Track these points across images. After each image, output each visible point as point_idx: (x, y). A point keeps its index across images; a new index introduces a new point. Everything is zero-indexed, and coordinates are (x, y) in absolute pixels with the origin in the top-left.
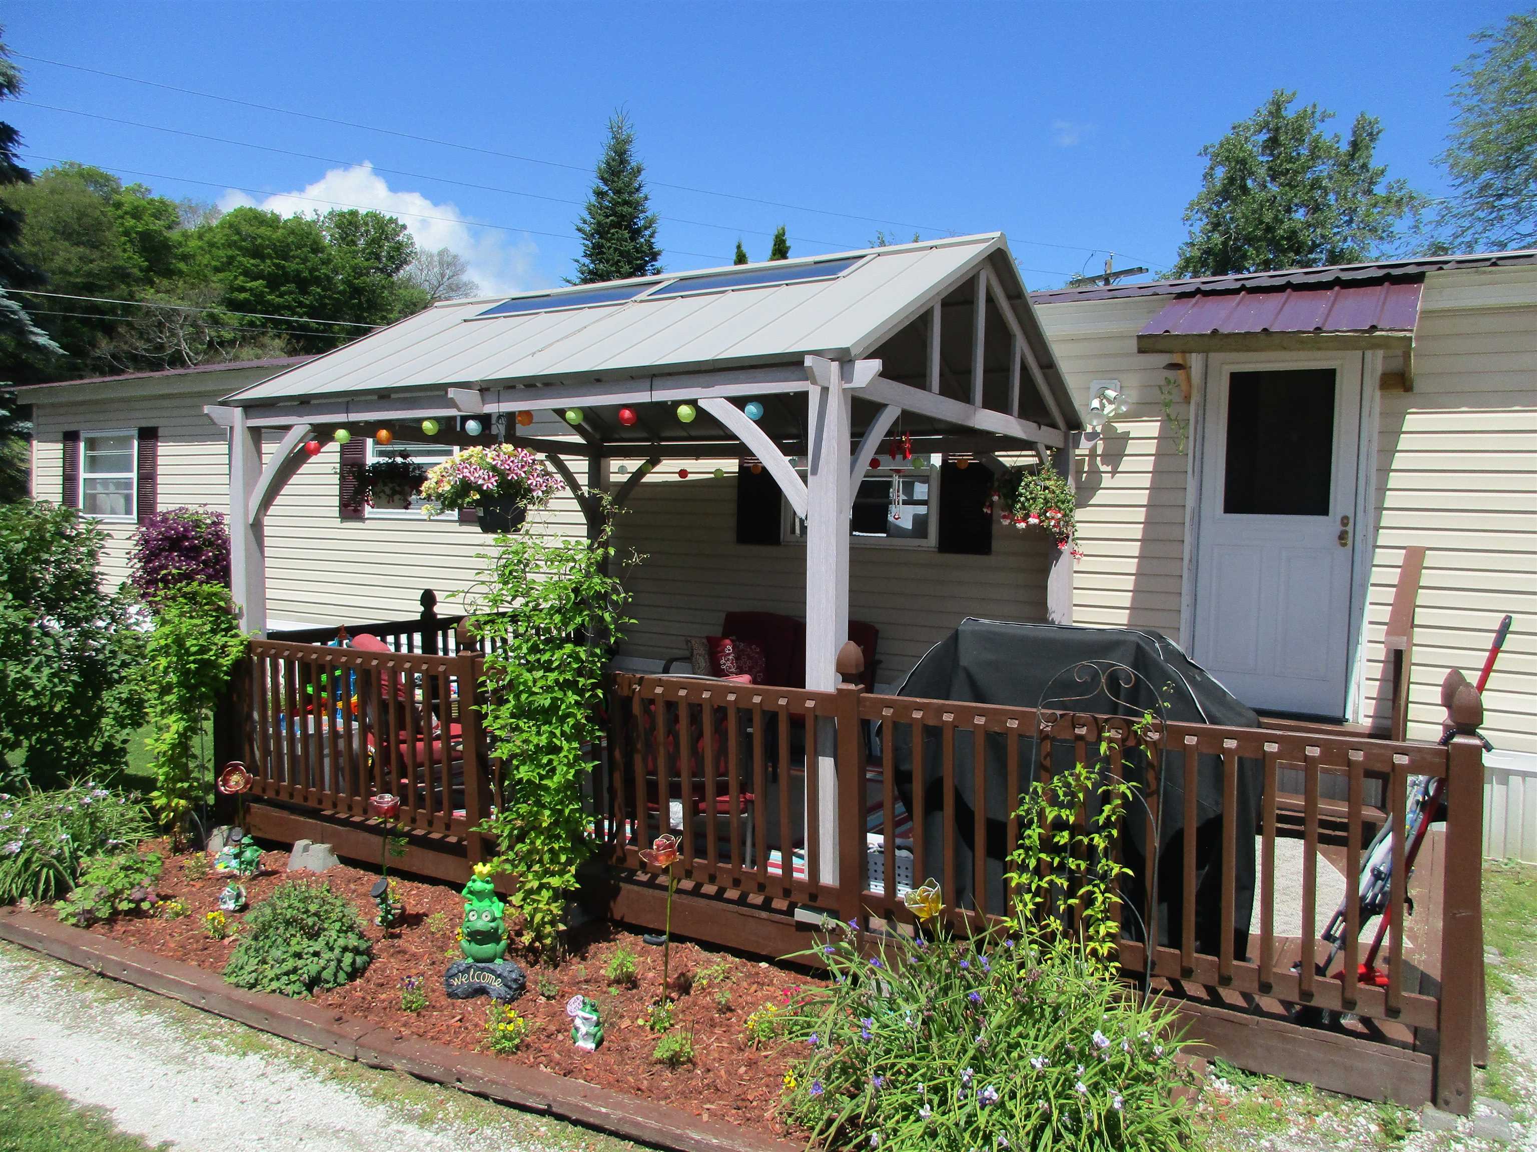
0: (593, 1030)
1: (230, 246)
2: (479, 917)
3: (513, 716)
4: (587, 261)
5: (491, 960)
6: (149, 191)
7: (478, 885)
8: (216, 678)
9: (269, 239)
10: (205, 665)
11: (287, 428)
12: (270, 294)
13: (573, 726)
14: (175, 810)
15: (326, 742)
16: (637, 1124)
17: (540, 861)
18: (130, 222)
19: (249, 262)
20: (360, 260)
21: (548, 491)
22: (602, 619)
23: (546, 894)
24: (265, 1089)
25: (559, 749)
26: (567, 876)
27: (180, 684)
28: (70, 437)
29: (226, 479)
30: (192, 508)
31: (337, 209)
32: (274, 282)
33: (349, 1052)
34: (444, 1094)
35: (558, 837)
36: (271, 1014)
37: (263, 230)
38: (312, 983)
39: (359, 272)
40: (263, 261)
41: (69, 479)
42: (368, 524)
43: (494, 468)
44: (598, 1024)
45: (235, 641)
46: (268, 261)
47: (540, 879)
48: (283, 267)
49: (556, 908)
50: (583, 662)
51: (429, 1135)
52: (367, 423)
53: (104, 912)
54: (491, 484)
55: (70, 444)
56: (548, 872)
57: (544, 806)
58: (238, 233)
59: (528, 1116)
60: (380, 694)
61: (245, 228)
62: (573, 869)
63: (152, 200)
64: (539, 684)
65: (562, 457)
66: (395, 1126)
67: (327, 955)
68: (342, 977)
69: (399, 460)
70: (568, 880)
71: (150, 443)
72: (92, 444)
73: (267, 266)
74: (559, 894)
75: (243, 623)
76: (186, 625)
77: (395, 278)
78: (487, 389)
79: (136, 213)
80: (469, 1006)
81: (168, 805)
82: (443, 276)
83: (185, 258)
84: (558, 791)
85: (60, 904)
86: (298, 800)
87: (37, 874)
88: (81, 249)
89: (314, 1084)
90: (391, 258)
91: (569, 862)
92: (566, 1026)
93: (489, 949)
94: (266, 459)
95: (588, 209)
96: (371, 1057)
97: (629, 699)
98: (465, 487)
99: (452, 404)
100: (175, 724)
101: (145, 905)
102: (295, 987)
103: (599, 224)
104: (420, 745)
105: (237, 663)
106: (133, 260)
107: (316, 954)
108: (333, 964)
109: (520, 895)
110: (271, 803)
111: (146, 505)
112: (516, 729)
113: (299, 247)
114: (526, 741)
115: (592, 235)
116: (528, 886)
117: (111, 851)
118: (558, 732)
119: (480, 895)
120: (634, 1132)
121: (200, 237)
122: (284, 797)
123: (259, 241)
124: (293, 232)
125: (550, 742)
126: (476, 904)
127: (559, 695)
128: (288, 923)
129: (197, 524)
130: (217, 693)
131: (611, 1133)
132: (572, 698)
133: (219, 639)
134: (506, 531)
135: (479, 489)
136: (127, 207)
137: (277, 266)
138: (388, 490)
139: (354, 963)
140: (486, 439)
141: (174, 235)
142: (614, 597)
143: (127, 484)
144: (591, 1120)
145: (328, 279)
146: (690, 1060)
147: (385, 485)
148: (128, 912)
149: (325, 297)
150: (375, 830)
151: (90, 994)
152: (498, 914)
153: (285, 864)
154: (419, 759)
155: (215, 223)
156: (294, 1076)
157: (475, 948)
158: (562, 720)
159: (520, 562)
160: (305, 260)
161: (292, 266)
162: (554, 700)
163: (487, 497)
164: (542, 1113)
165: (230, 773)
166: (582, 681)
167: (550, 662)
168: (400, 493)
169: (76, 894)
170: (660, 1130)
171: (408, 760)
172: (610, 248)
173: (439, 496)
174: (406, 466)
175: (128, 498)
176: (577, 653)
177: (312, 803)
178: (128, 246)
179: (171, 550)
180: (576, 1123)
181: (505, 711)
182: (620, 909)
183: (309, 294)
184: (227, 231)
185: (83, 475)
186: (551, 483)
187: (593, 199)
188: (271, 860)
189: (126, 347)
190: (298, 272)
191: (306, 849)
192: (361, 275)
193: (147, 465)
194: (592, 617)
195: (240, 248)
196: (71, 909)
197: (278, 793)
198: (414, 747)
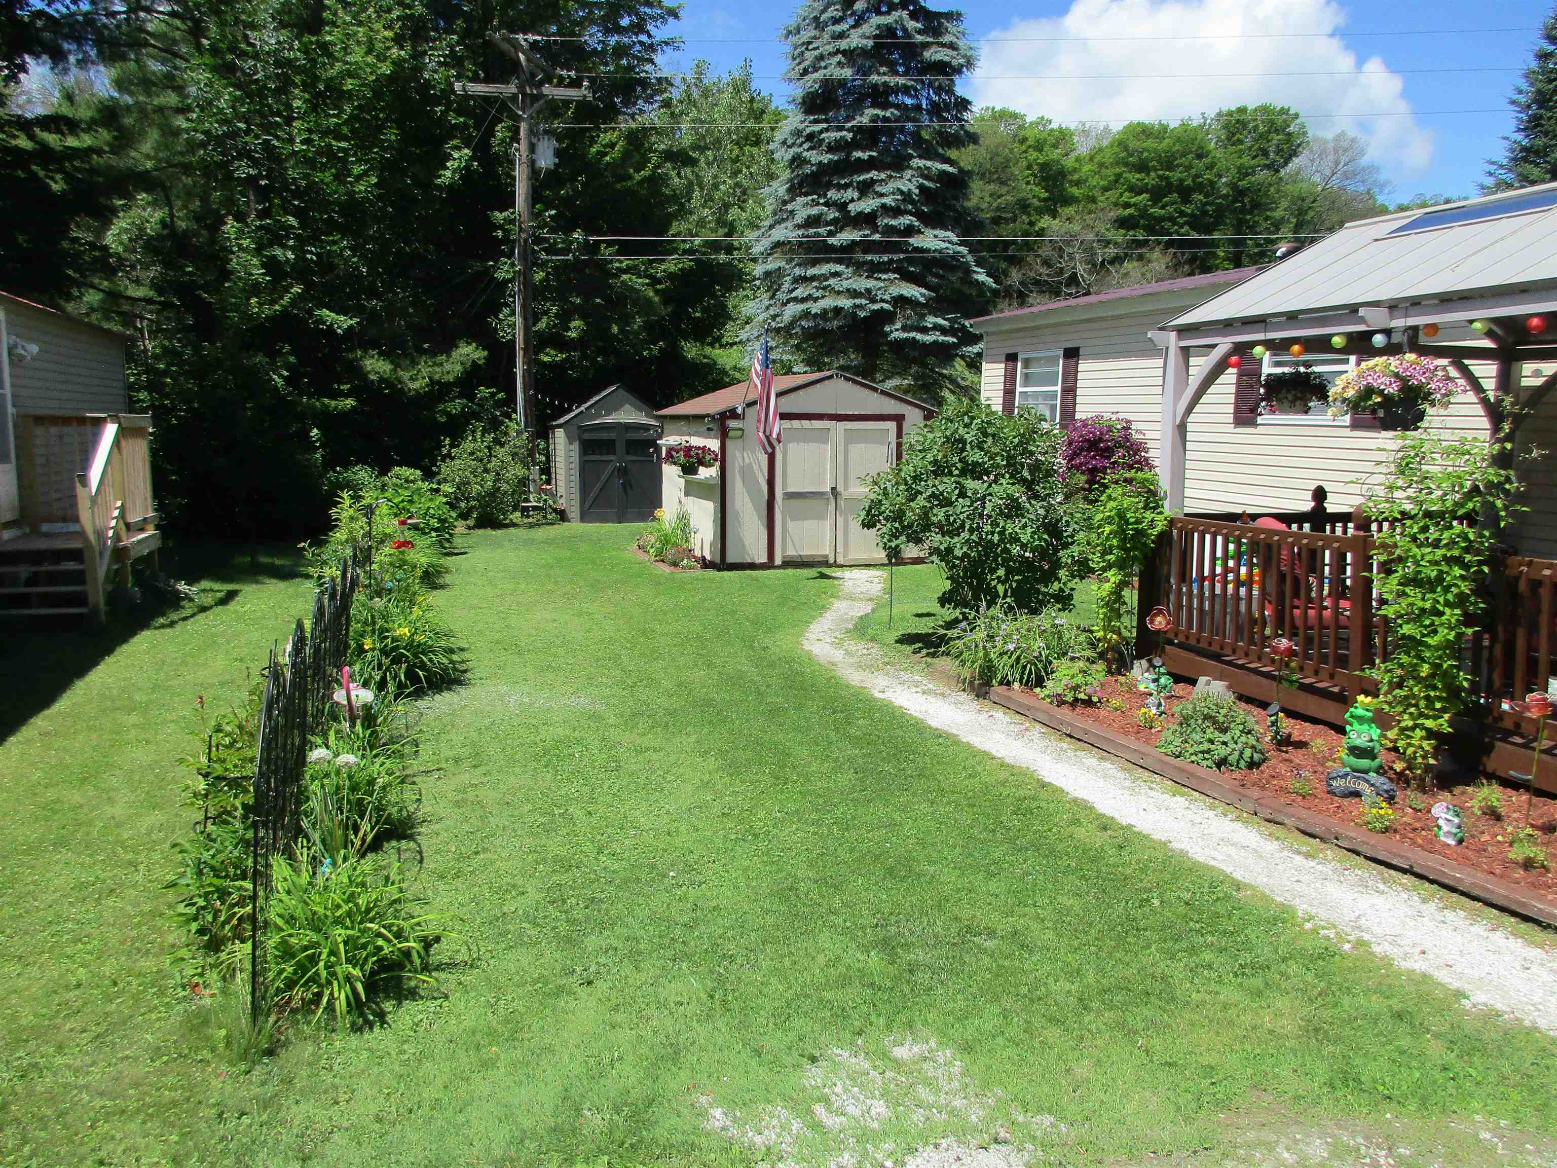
0: (1454, 830)
1: (1117, 164)
2: (1359, 737)
3: (1400, 584)
4: (1519, 137)
5: (1366, 772)
6: (1050, 122)
7: (1360, 712)
8: (1145, 544)
9: (1155, 150)
10: (1140, 533)
11: (1214, 346)
12: (1152, 207)
13: (1456, 595)
14: (1109, 641)
15: (1230, 603)
16: (1487, 889)
17: (1416, 705)
18: (1033, 155)
19: (1134, 177)
20: (1246, 160)
21: (1449, 394)
22: (1493, 504)
23: (1419, 733)
24: (1190, 815)
25: (1442, 614)
26: (1441, 721)
27: (1118, 547)
28: (1012, 358)
29: (1159, 390)
30: (1106, 416)
31: (1225, 109)
32: (1157, 195)
33: (1251, 806)
34: (1323, 846)
35: (1435, 688)
36: (1191, 775)
37: (1150, 143)
38: (1221, 763)
39: (1244, 173)
40: (1148, 175)
41: (1009, 392)
42: (1260, 429)
43: (1397, 375)
44: (1459, 827)
45: (1161, 517)
46: (1153, 174)
47: (1413, 719)
48: (1167, 178)
49: (1427, 745)
50: (1470, 541)
51: (1312, 864)
52: (1283, 340)
53: (1069, 698)
54: (1393, 389)
55: (1010, 364)
56: (1421, 715)
57: (1423, 660)
58: (1126, 149)
59: (1392, 872)
60: (1279, 566)
61: (1133, 144)
62: (1447, 716)
63: (1052, 130)
64: (1427, 558)
65: (1466, 362)
66: (1285, 853)
67: (1232, 745)
68: (1242, 764)
69: (1302, 369)
70: (1443, 724)
71: (1072, 362)
72: (1027, 363)
73: (1151, 180)
74: (1430, 734)
75: (1166, 503)
76: (1126, 502)
77: (1282, 173)
78: (1393, 306)
79: (1039, 147)
80: (1345, 802)
81: (1105, 637)
82: (1337, 163)
83: (1078, 183)
84: (1437, 648)
85: (1038, 690)
86: (1203, 645)
87: (1024, 667)
88: (992, 186)
89: (1226, 821)
90: (1279, 151)
91: (1444, 710)
92: (1432, 825)
93: (1365, 763)
94: (1192, 371)
95: (1526, 76)
96: (1267, 813)
97: (1517, 578)
98: (1369, 391)
99: (1362, 320)
100: (1114, 576)
101: (1095, 699)
102: (1209, 763)
103: (1539, 92)
104: (1311, 613)
105: (1161, 534)
106: (1036, 192)
107: (1225, 743)
108: (1237, 754)
109: (1396, 730)
110: (1180, 646)
111: (1068, 412)
112: (1404, 594)
113: (1183, 155)
114: (1412, 604)
115: (1529, 107)
116: (1403, 724)
117: (1072, 659)
118: (1441, 600)
119: (1360, 719)
120: (1483, 894)
121: (1091, 159)
122: (1193, 642)
123: (1145, 154)
124: (1179, 140)
125: (1434, 607)
126: (1356, 726)
127: (1445, 568)
128: (1206, 717)
129: (1110, 429)
130: (1145, 557)
131: (1463, 894)
132: (1457, 571)
133: (1149, 515)
134: (1406, 429)
135: (1381, 393)
136: (1031, 142)
137: (1161, 178)
138: (1290, 397)
139: (1252, 757)
140: (1392, 349)
141: (1069, 163)
142: (1507, 486)
143: (1053, 395)
144: (1446, 881)
145: (1212, 183)
146: (1543, 866)
147: (1288, 392)
148: (1083, 701)
149: (1207, 204)
150: (1267, 675)
151: (1065, 745)
152: (1375, 737)
153: (1190, 693)
154: (1309, 623)
155: (1105, 143)
156: (1211, 814)
157: (1353, 760)
158: (1447, 590)
159: (1417, 455)
160: (1189, 168)
161: (1175, 176)
162: (1441, 572)
163: (1388, 400)
164: (1404, 871)
165: (1156, 615)
166: (1468, 557)
167: (1439, 540)
168: (1301, 399)
169: (1049, 684)
170: (1506, 897)
171: (1299, 623)
172: (1550, 118)
173: (1344, 400)
174: (1308, 375)
175: (1053, 408)
176: (1466, 534)
177: (1215, 648)
178: (1031, 179)
179: (1089, 450)
180: (1432, 882)
181: (1394, 580)
182: (1492, 763)
183: (1190, 202)
184: (1117, 150)
185: (1019, 389)
186: (1451, 386)
187: (1534, 65)
188: (1181, 689)
189: (1032, 274)
190: (1181, 181)
191: (1208, 683)
192: (1247, 175)
193: (1071, 378)
194: (1485, 504)
195: (1126, 164)
196: (1047, 692)
197: (1187, 638)
198: (1306, 613)
